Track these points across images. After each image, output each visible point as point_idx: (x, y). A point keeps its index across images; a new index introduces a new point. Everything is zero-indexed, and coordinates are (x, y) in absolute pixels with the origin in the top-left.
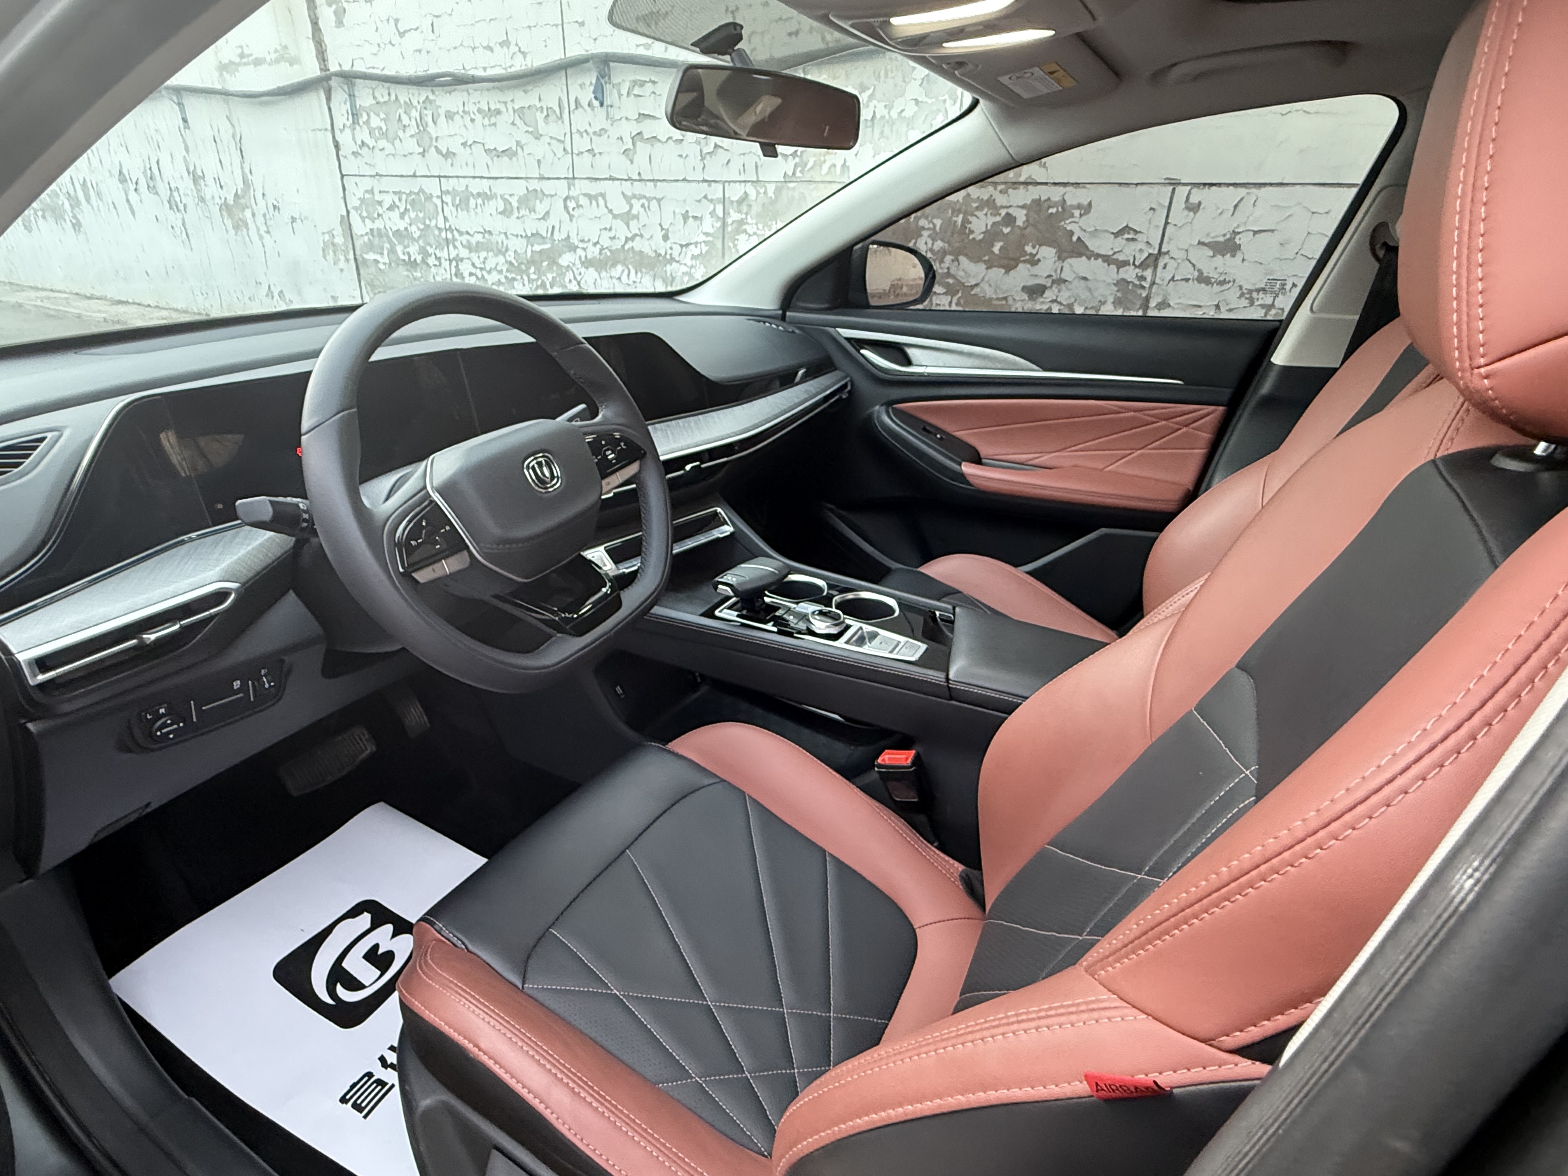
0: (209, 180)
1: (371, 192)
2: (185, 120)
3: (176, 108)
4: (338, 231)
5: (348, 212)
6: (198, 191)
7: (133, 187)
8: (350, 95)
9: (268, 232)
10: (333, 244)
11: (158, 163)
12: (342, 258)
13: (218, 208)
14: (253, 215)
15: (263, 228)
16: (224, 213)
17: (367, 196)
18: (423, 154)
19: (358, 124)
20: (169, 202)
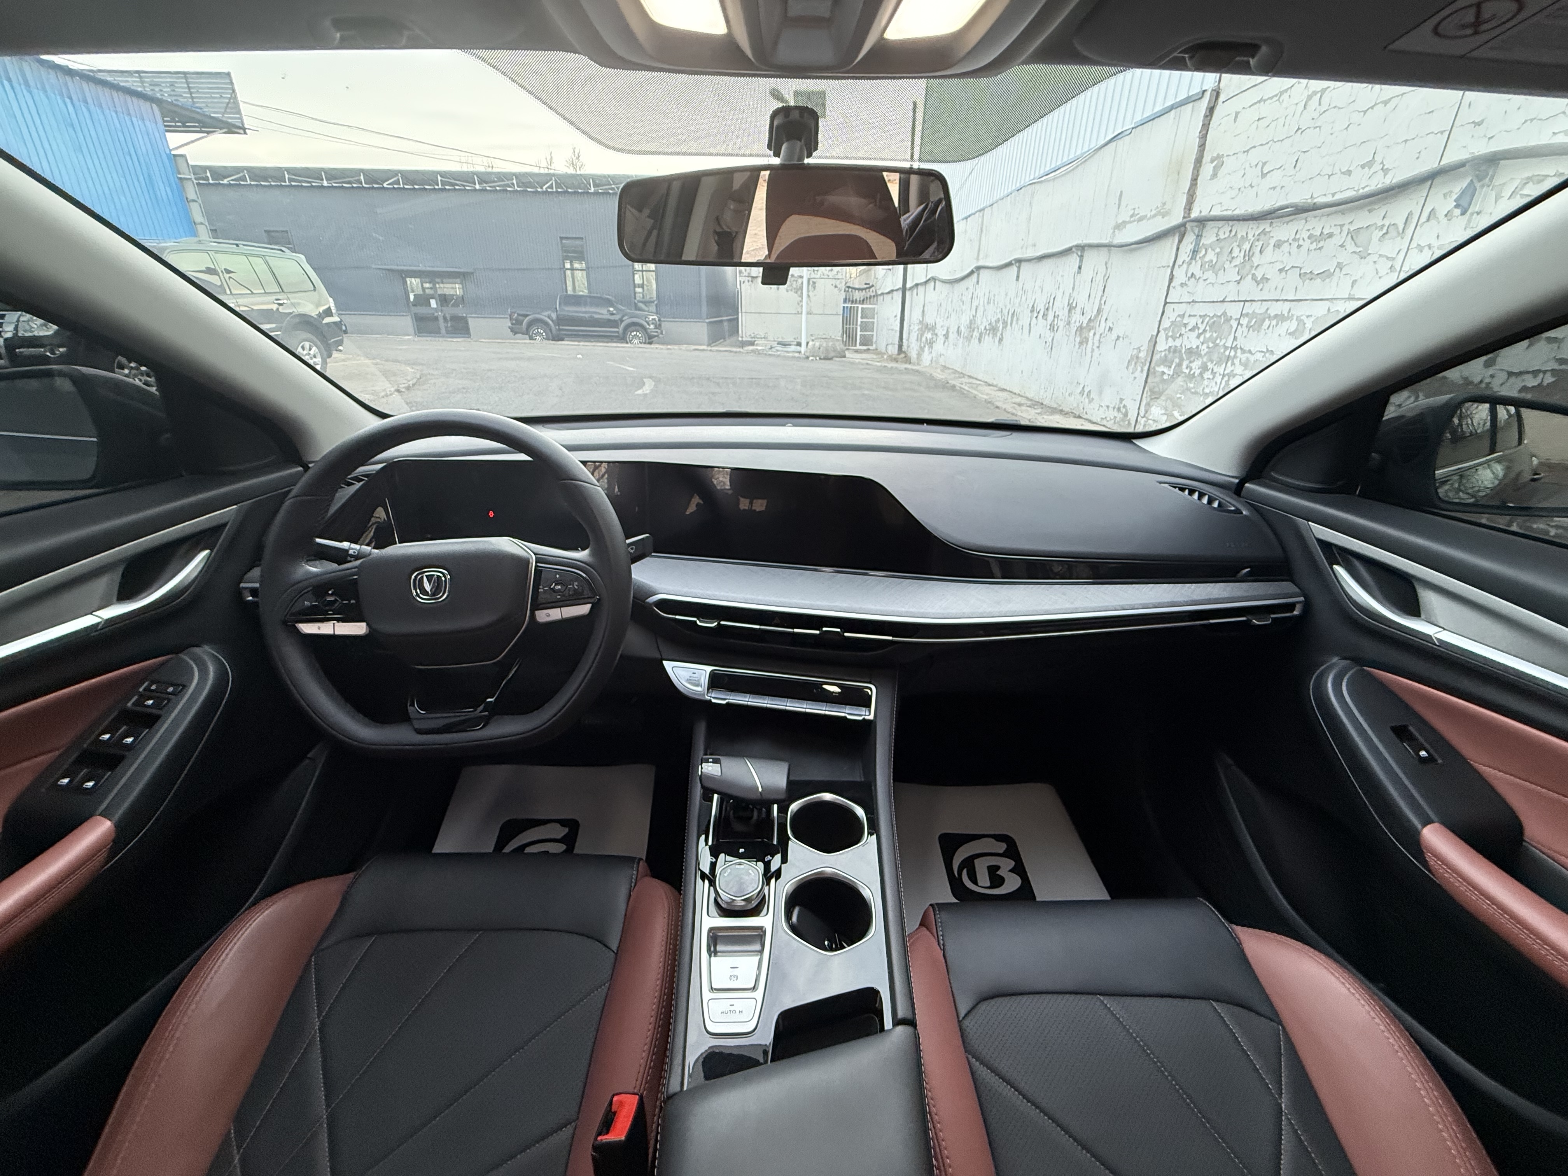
0: (1078, 309)
1: (1183, 316)
2: (1080, 268)
3: (1078, 259)
4: (1145, 348)
5: (1158, 332)
6: (1069, 317)
7: (1035, 315)
8: (1198, 236)
9: (1098, 347)
10: (1137, 358)
11: (1054, 299)
12: (1139, 369)
13: (1076, 328)
14: (1095, 334)
15: (1097, 344)
16: (1078, 333)
17: (1178, 319)
18: (1238, 282)
19: (1195, 259)
20: (1050, 325)
